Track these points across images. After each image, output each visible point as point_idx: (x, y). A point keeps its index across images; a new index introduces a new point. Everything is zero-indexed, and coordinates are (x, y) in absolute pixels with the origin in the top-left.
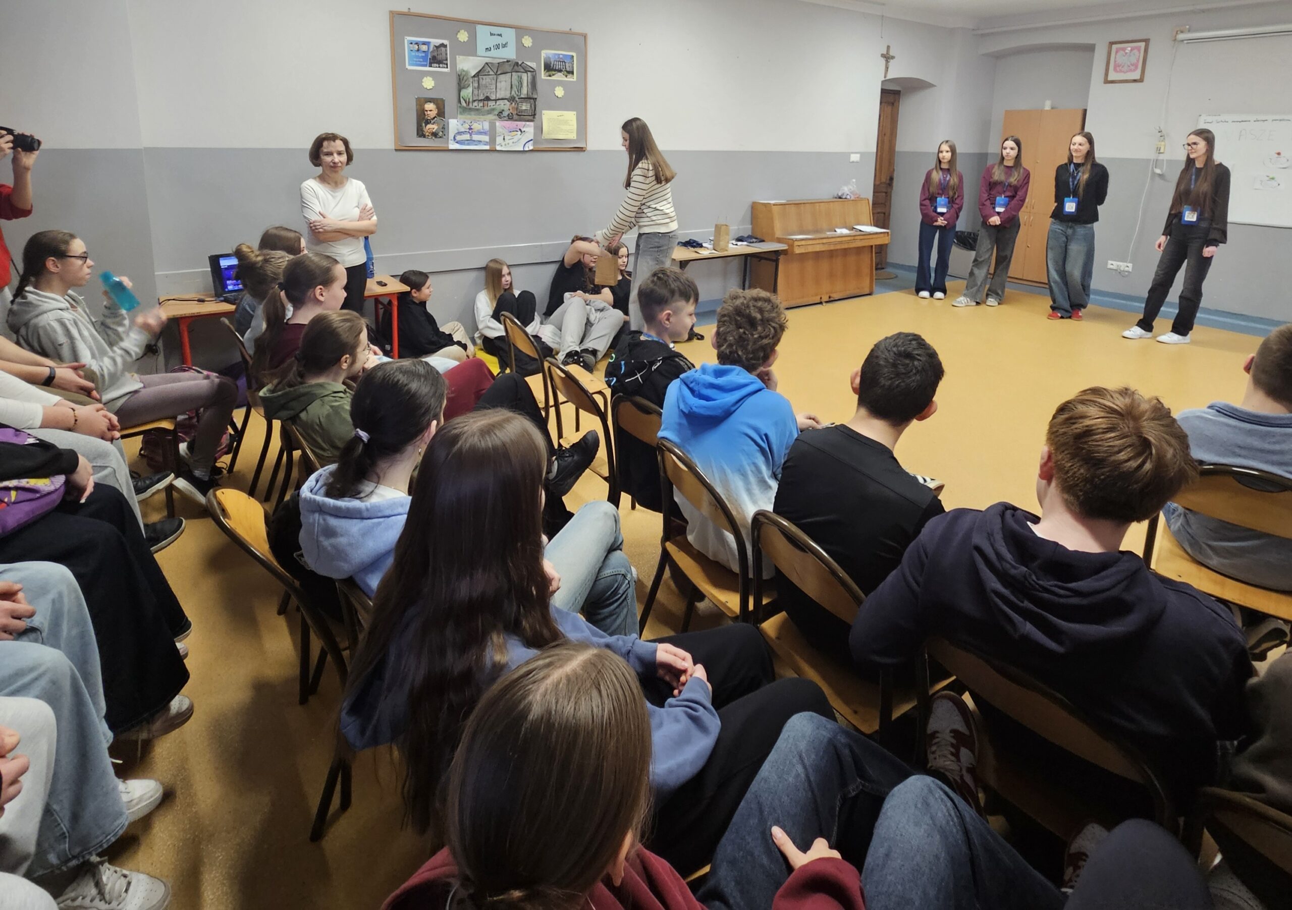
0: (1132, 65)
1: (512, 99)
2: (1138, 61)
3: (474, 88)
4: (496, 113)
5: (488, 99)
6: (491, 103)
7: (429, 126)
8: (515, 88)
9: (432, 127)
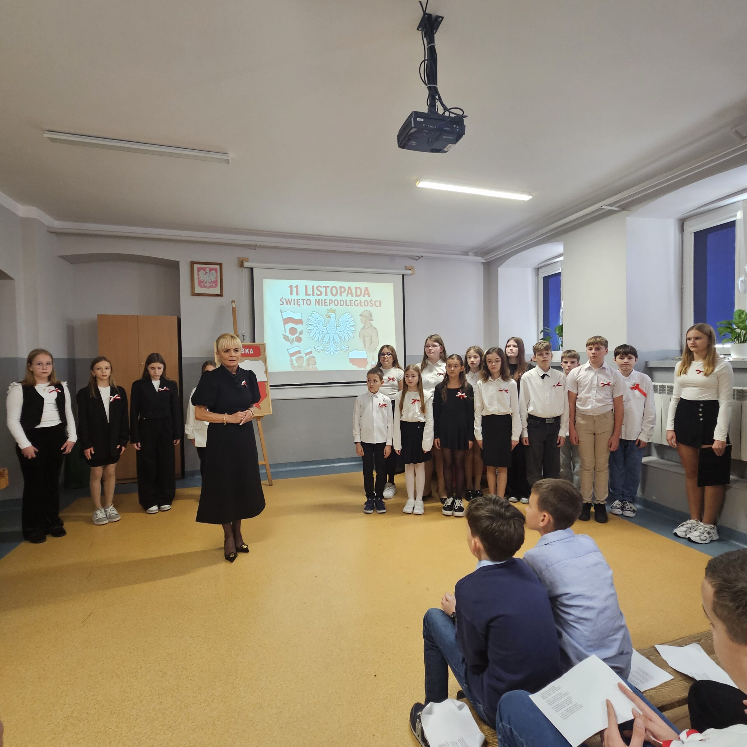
0: (213, 282)
2: (217, 279)
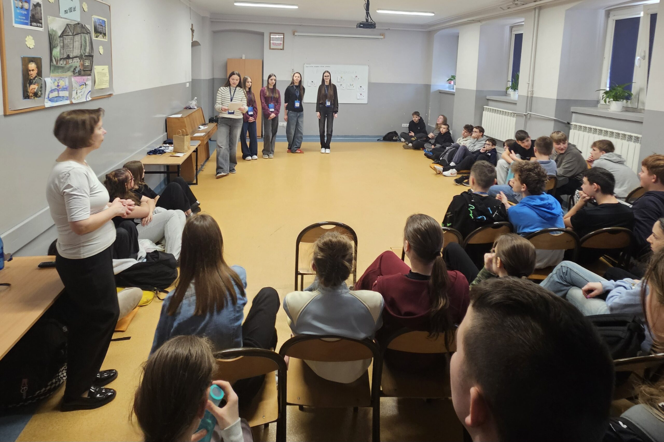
1: (80, 57)
3: (61, 47)
4: (72, 69)
5: (68, 57)
6: (70, 61)
7: (33, 86)
8: (83, 48)
9: (34, 87)
